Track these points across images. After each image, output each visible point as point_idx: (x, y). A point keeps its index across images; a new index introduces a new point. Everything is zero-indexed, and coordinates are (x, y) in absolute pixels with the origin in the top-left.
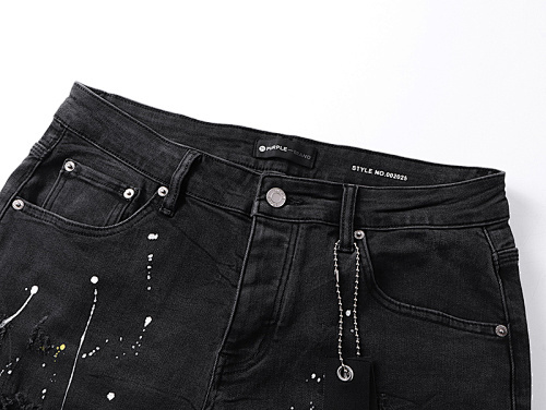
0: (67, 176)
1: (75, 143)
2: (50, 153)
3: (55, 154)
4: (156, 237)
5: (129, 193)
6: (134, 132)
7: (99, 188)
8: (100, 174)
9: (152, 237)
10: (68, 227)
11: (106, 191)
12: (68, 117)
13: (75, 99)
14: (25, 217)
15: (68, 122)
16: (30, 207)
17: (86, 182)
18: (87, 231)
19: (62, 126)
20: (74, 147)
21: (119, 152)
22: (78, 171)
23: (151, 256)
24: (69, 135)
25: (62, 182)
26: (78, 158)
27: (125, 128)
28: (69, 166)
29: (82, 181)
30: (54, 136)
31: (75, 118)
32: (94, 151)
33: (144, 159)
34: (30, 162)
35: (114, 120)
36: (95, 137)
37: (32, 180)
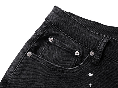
0: (50, 44)
1: (53, 30)
2: (43, 34)
3: (45, 34)
4: (92, 75)
5: (77, 53)
6: (79, 27)
7: (64, 50)
8: (64, 44)
9: (90, 75)
10: (53, 67)
11: (67, 51)
12: (52, 19)
13: (55, 12)
14: (32, 60)
15: (52, 21)
16: (35, 56)
17: (59, 47)
18: (62, 70)
19: (49, 23)
20: (53, 32)
21: (72, 35)
22: (55, 42)
23: (90, 84)
24: (51, 27)
25: (48, 46)
26: (55, 36)
27: (75, 25)
28: (51, 39)
29: (57, 46)
30: (45, 27)
31: (55, 20)
32: (61, 34)
33: (83, 39)
34: (35, 37)
35: (71, 22)
36: (62, 28)
37: (36, 44)
